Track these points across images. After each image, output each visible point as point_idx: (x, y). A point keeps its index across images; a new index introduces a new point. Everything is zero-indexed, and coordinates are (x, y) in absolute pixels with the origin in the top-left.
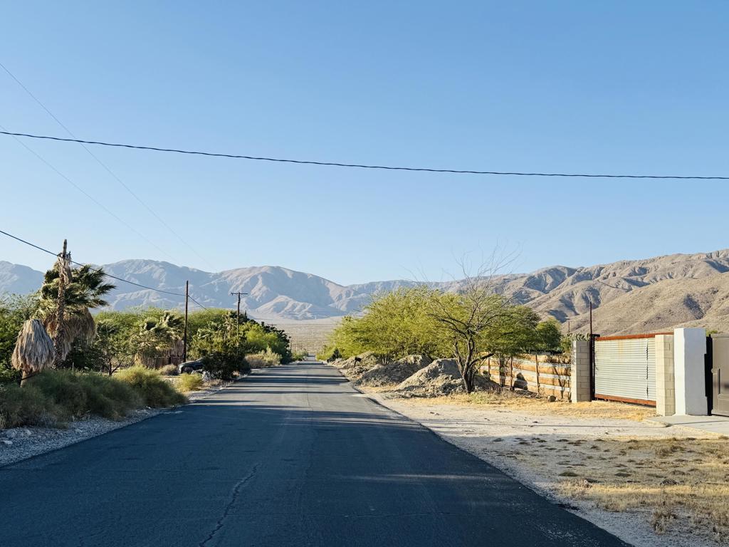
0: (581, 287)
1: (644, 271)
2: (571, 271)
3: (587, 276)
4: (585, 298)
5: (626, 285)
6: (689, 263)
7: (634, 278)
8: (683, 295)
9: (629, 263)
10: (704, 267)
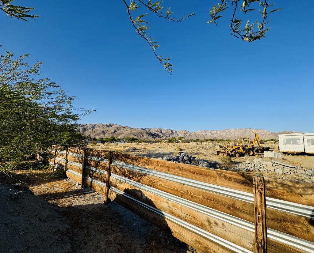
0: (82, 128)
1: (95, 126)
2: (80, 125)
3: (83, 126)
4: (83, 130)
5: (91, 128)
6: (103, 125)
7: (93, 127)
8: (102, 131)
9: (92, 124)
10: (106, 126)
